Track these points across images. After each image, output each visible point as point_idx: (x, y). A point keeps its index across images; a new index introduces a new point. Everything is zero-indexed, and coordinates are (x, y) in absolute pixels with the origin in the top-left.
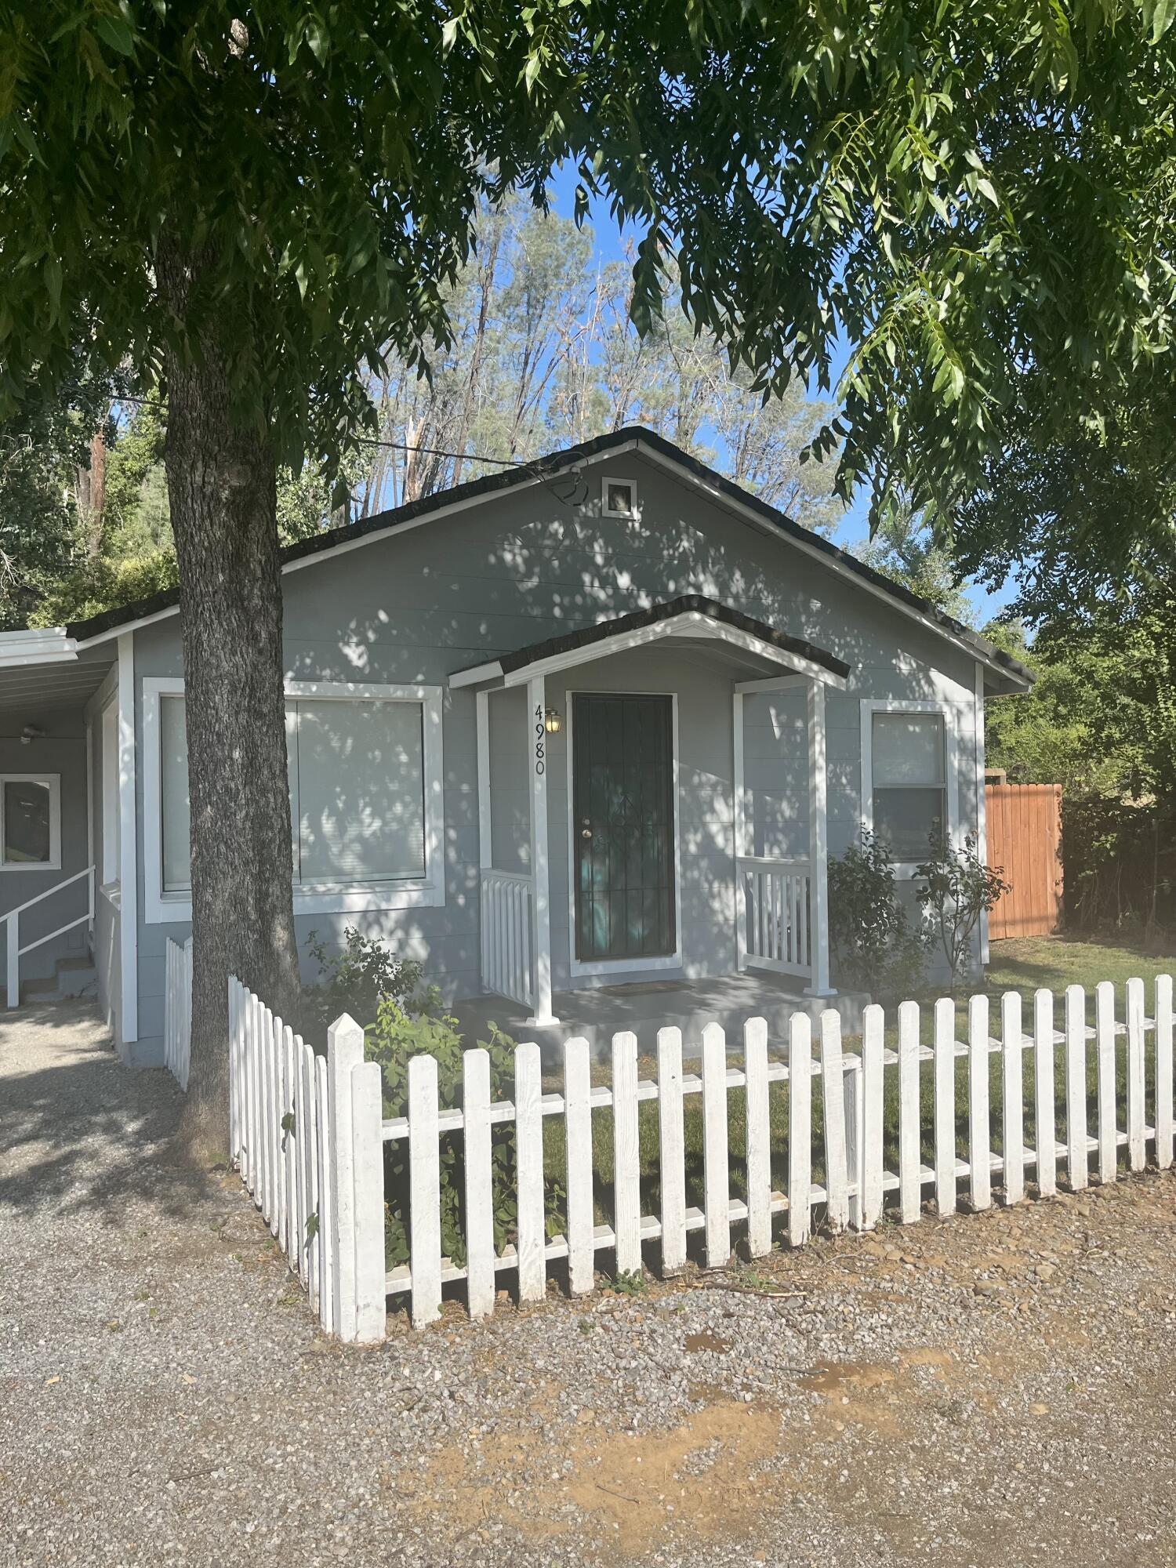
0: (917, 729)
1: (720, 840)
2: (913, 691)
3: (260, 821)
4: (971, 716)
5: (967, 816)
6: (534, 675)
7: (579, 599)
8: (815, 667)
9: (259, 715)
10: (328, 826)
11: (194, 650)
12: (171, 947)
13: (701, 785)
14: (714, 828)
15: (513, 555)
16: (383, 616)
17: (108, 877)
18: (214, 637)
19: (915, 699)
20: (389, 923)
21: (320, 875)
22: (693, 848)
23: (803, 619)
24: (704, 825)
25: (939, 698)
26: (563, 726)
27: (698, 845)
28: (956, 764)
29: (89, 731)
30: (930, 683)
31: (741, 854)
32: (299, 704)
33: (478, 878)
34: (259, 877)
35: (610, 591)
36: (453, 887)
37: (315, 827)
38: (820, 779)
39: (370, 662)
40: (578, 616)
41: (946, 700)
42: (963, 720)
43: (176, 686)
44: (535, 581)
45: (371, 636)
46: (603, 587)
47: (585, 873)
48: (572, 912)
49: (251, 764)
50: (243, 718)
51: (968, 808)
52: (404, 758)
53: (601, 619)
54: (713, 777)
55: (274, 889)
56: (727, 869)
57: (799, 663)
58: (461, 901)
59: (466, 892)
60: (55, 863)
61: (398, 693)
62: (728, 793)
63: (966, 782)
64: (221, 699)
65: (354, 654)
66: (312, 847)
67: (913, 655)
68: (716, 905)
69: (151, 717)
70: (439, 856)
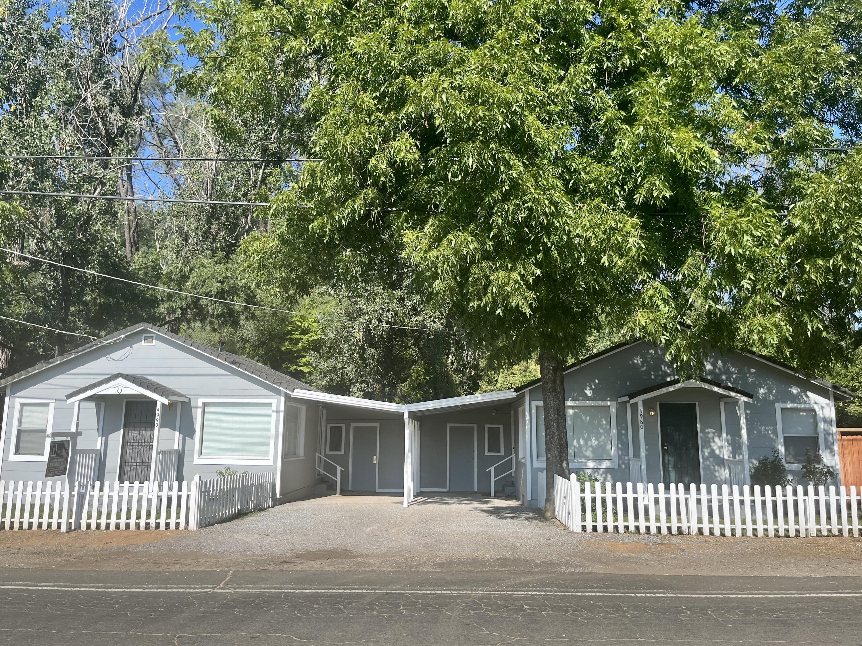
0: (804, 414)
1: (717, 452)
2: (799, 400)
3: (560, 439)
4: (828, 408)
5: (829, 447)
6: (639, 400)
7: (660, 373)
8: (739, 395)
9: (560, 415)
10: (582, 442)
11: (544, 394)
12: (540, 474)
13: (708, 433)
14: (715, 448)
15: (638, 361)
16: (597, 381)
17: (521, 456)
18: (550, 398)
19: (800, 403)
20: (601, 472)
21: (580, 457)
22: (706, 454)
23: (748, 375)
24: (711, 446)
25: (812, 402)
26: (656, 414)
27: (709, 453)
28: (822, 427)
29: (512, 412)
30: (807, 396)
31: (726, 457)
32: (572, 407)
33: (629, 460)
34: (560, 452)
35: (671, 369)
36: (621, 462)
37: (579, 442)
38: (744, 432)
39: (593, 394)
40: (660, 378)
41: (816, 403)
42: (824, 410)
43: (541, 403)
44: (645, 368)
45: (593, 387)
46: (668, 368)
47: (666, 461)
48: (662, 473)
49: (558, 426)
50: (556, 416)
51: (829, 444)
52: (604, 422)
53: (668, 379)
54: (714, 430)
55: (564, 455)
56: (721, 462)
57: (733, 394)
58: (623, 466)
59: (625, 464)
60: (502, 454)
61: (601, 403)
62: (720, 436)
63: (827, 433)
64: (551, 412)
65: (589, 392)
66: (578, 448)
67: (798, 387)
68: (717, 474)
69: (534, 411)
70: (616, 453)
